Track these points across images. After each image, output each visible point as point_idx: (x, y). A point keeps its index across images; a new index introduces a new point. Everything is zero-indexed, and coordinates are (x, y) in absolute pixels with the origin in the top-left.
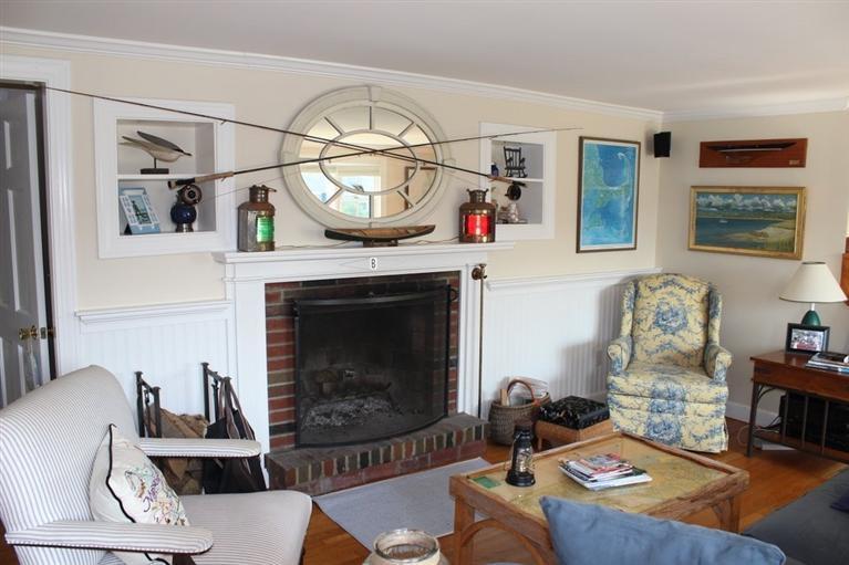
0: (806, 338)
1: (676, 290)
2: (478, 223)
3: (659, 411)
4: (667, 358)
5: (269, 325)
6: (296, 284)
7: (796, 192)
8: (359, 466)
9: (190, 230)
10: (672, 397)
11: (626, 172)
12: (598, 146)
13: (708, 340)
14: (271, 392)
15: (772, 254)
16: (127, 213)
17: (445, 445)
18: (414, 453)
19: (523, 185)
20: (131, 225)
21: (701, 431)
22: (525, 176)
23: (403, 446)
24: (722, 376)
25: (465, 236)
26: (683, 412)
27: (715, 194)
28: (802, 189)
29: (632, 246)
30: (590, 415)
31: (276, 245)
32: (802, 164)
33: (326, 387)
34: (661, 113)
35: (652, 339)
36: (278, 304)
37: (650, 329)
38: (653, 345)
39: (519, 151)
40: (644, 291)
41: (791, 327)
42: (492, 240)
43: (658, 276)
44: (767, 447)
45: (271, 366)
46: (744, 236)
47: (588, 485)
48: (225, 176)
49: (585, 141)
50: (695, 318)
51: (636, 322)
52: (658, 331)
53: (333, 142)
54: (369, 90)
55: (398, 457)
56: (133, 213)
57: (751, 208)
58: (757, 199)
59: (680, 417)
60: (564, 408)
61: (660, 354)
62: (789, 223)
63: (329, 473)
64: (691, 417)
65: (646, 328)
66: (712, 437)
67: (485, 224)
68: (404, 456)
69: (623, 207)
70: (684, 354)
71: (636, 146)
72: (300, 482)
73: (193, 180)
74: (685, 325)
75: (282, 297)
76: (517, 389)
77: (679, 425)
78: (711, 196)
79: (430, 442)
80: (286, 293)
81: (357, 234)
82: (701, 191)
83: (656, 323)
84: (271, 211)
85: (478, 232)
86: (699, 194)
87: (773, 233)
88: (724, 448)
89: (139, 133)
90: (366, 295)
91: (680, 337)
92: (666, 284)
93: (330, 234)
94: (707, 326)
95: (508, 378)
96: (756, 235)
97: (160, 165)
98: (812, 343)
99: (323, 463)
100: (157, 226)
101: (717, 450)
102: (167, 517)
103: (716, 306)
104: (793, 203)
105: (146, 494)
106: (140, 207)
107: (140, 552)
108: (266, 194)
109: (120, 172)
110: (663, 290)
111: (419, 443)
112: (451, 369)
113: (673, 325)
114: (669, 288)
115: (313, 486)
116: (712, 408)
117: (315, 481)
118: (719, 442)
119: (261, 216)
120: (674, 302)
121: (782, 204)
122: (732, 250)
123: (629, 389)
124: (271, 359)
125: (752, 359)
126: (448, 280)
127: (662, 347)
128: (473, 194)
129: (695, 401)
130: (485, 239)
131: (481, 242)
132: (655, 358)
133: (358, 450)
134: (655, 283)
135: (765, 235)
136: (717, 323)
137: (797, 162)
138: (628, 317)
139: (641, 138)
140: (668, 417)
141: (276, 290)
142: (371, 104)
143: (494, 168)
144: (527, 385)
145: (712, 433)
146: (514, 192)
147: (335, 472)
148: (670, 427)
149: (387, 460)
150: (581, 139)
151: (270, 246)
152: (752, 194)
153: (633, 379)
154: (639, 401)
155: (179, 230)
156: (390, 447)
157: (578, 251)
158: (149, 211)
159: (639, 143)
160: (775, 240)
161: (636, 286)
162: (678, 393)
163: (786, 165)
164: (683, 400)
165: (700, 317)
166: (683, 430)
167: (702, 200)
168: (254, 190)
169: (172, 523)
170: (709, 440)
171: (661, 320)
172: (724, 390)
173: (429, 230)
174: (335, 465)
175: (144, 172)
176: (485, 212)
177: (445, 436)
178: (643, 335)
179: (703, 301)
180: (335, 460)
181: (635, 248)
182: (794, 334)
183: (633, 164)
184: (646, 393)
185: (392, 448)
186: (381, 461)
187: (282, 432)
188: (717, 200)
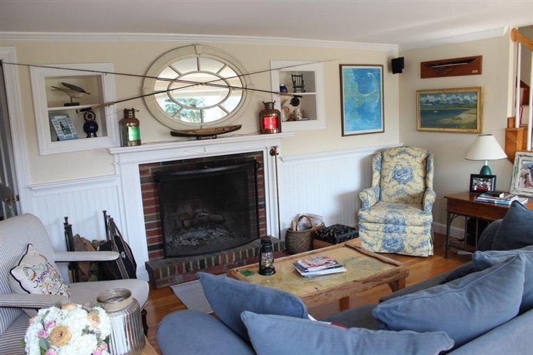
0: (482, 183)
1: (406, 157)
2: (271, 122)
3: (389, 232)
4: (401, 200)
5: (143, 188)
6: (158, 164)
7: (477, 91)
8: (199, 268)
9: (95, 136)
10: (396, 223)
11: (374, 84)
12: (353, 69)
13: (426, 188)
14: (147, 226)
15: (465, 130)
16: (56, 129)
17: (254, 255)
18: (234, 260)
19: (301, 97)
20: (59, 135)
21: (416, 243)
22: (304, 92)
23: (227, 255)
24: (429, 209)
25: (263, 130)
26: (404, 232)
27: (430, 95)
28: (480, 88)
29: (382, 130)
30: (344, 236)
31: (142, 142)
32: (480, 73)
33: (186, 223)
34: (397, 45)
35: (392, 188)
36: (147, 176)
37: (390, 181)
38: (392, 191)
39: (302, 76)
40: (386, 158)
41: (473, 176)
42: (280, 132)
43: (395, 148)
44: (460, 252)
45: (146, 212)
46: (448, 120)
47: (303, 274)
48: (109, 104)
49: (343, 67)
50: (418, 173)
51: (382, 177)
52: (395, 182)
53: (175, 80)
54: (195, 48)
55: (224, 262)
56: (60, 128)
57: (451, 102)
58: (454, 96)
59: (403, 235)
60: (329, 231)
61: (397, 197)
62: (473, 111)
63: (180, 272)
64: (409, 235)
65: (388, 181)
66: (423, 247)
67: (275, 122)
68: (227, 261)
69: (373, 106)
70: (411, 196)
71: (381, 68)
72: (163, 277)
73: (90, 108)
74: (412, 178)
75: (150, 172)
76: (304, 221)
77: (402, 240)
78: (428, 96)
79: (244, 253)
80: (152, 169)
81: (191, 133)
82: (422, 93)
83: (394, 178)
84: (137, 123)
85: (271, 127)
86: (422, 95)
87: (465, 117)
88: (431, 253)
89: (63, 83)
90: (203, 168)
91: (409, 186)
92: (400, 153)
93: (174, 134)
94: (425, 178)
95: (298, 215)
96: (455, 119)
97: (74, 101)
98: (486, 186)
99: (176, 266)
100: (74, 135)
101: (426, 255)
102: (50, 291)
103: (429, 165)
104: (474, 98)
105: (36, 278)
106: (64, 125)
107: (33, 308)
108: (133, 113)
109: (49, 107)
110: (398, 157)
111: (237, 254)
112: (260, 210)
113: (405, 178)
114: (402, 156)
115: (171, 279)
116: (421, 229)
117: (172, 277)
118: (428, 250)
119: (130, 126)
120: (404, 164)
121: (469, 99)
122: (442, 129)
123: (371, 218)
124: (146, 207)
125: (445, 197)
126: (255, 157)
127: (398, 192)
128: (267, 105)
129: (411, 225)
130: (275, 131)
131: (273, 133)
132: (393, 199)
133: (198, 259)
134: (393, 153)
135: (460, 119)
136: (431, 176)
137: (477, 71)
138: (376, 175)
139: (384, 62)
140: (395, 235)
141: (146, 168)
142: (197, 56)
143: (282, 88)
144: (309, 218)
145: (423, 244)
146: (295, 102)
147: (184, 271)
148: (397, 241)
149: (217, 264)
150: (340, 66)
151: (138, 143)
152: (450, 93)
153: (373, 213)
154: (378, 226)
155: (89, 136)
156: (218, 256)
157: (343, 135)
158: (70, 128)
159: (382, 66)
160: (466, 122)
161: (382, 155)
162: (400, 220)
163: (470, 73)
164: (404, 224)
165: (421, 173)
166: (405, 243)
167: (423, 99)
168: (126, 111)
169: (53, 293)
170: (421, 249)
171: (397, 176)
172: (430, 218)
173: (238, 128)
174: (184, 267)
175: (66, 105)
176: (274, 115)
177: (254, 249)
178: (386, 185)
179: (423, 163)
180: (184, 264)
181: (383, 132)
182: (474, 181)
183: (379, 79)
184: (381, 221)
185: (220, 257)
186: (213, 264)
187: (156, 249)
188: (431, 99)
